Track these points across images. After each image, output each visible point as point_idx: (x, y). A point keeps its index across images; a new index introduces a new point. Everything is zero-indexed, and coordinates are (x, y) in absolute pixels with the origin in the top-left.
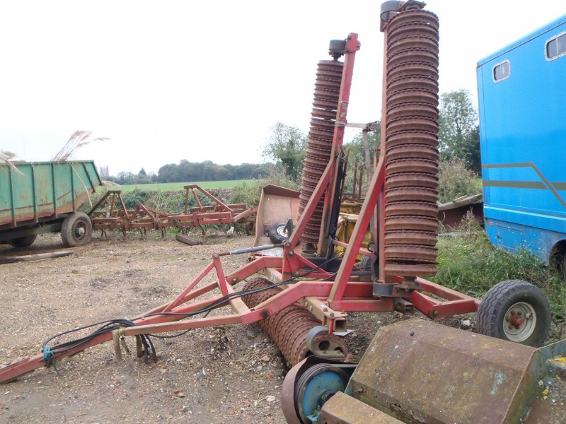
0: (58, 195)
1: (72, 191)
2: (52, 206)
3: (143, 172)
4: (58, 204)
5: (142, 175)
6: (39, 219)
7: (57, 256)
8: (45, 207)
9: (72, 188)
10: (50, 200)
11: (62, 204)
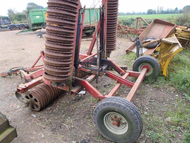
0: (91, 20)
1: (98, 18)
2: (89, 24)
3: (176, 9)
4: (92, 23)
5: (176, 10)
6: (84, 28)
7: (88, 40)
8: (87, 24)
9: (98, 17)
10: (89, 22)
11: (93, 23)
